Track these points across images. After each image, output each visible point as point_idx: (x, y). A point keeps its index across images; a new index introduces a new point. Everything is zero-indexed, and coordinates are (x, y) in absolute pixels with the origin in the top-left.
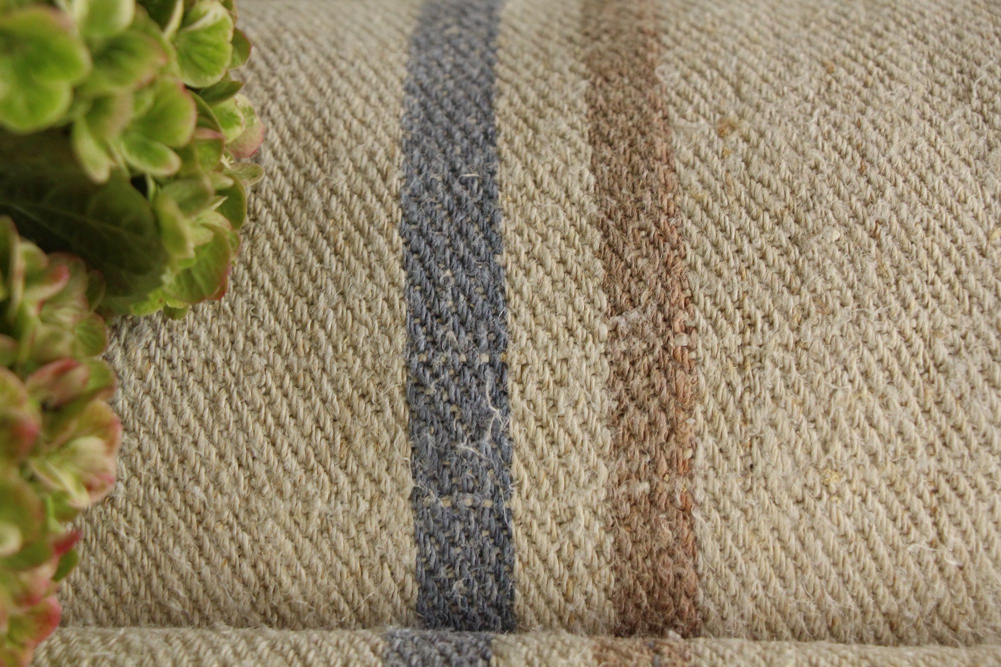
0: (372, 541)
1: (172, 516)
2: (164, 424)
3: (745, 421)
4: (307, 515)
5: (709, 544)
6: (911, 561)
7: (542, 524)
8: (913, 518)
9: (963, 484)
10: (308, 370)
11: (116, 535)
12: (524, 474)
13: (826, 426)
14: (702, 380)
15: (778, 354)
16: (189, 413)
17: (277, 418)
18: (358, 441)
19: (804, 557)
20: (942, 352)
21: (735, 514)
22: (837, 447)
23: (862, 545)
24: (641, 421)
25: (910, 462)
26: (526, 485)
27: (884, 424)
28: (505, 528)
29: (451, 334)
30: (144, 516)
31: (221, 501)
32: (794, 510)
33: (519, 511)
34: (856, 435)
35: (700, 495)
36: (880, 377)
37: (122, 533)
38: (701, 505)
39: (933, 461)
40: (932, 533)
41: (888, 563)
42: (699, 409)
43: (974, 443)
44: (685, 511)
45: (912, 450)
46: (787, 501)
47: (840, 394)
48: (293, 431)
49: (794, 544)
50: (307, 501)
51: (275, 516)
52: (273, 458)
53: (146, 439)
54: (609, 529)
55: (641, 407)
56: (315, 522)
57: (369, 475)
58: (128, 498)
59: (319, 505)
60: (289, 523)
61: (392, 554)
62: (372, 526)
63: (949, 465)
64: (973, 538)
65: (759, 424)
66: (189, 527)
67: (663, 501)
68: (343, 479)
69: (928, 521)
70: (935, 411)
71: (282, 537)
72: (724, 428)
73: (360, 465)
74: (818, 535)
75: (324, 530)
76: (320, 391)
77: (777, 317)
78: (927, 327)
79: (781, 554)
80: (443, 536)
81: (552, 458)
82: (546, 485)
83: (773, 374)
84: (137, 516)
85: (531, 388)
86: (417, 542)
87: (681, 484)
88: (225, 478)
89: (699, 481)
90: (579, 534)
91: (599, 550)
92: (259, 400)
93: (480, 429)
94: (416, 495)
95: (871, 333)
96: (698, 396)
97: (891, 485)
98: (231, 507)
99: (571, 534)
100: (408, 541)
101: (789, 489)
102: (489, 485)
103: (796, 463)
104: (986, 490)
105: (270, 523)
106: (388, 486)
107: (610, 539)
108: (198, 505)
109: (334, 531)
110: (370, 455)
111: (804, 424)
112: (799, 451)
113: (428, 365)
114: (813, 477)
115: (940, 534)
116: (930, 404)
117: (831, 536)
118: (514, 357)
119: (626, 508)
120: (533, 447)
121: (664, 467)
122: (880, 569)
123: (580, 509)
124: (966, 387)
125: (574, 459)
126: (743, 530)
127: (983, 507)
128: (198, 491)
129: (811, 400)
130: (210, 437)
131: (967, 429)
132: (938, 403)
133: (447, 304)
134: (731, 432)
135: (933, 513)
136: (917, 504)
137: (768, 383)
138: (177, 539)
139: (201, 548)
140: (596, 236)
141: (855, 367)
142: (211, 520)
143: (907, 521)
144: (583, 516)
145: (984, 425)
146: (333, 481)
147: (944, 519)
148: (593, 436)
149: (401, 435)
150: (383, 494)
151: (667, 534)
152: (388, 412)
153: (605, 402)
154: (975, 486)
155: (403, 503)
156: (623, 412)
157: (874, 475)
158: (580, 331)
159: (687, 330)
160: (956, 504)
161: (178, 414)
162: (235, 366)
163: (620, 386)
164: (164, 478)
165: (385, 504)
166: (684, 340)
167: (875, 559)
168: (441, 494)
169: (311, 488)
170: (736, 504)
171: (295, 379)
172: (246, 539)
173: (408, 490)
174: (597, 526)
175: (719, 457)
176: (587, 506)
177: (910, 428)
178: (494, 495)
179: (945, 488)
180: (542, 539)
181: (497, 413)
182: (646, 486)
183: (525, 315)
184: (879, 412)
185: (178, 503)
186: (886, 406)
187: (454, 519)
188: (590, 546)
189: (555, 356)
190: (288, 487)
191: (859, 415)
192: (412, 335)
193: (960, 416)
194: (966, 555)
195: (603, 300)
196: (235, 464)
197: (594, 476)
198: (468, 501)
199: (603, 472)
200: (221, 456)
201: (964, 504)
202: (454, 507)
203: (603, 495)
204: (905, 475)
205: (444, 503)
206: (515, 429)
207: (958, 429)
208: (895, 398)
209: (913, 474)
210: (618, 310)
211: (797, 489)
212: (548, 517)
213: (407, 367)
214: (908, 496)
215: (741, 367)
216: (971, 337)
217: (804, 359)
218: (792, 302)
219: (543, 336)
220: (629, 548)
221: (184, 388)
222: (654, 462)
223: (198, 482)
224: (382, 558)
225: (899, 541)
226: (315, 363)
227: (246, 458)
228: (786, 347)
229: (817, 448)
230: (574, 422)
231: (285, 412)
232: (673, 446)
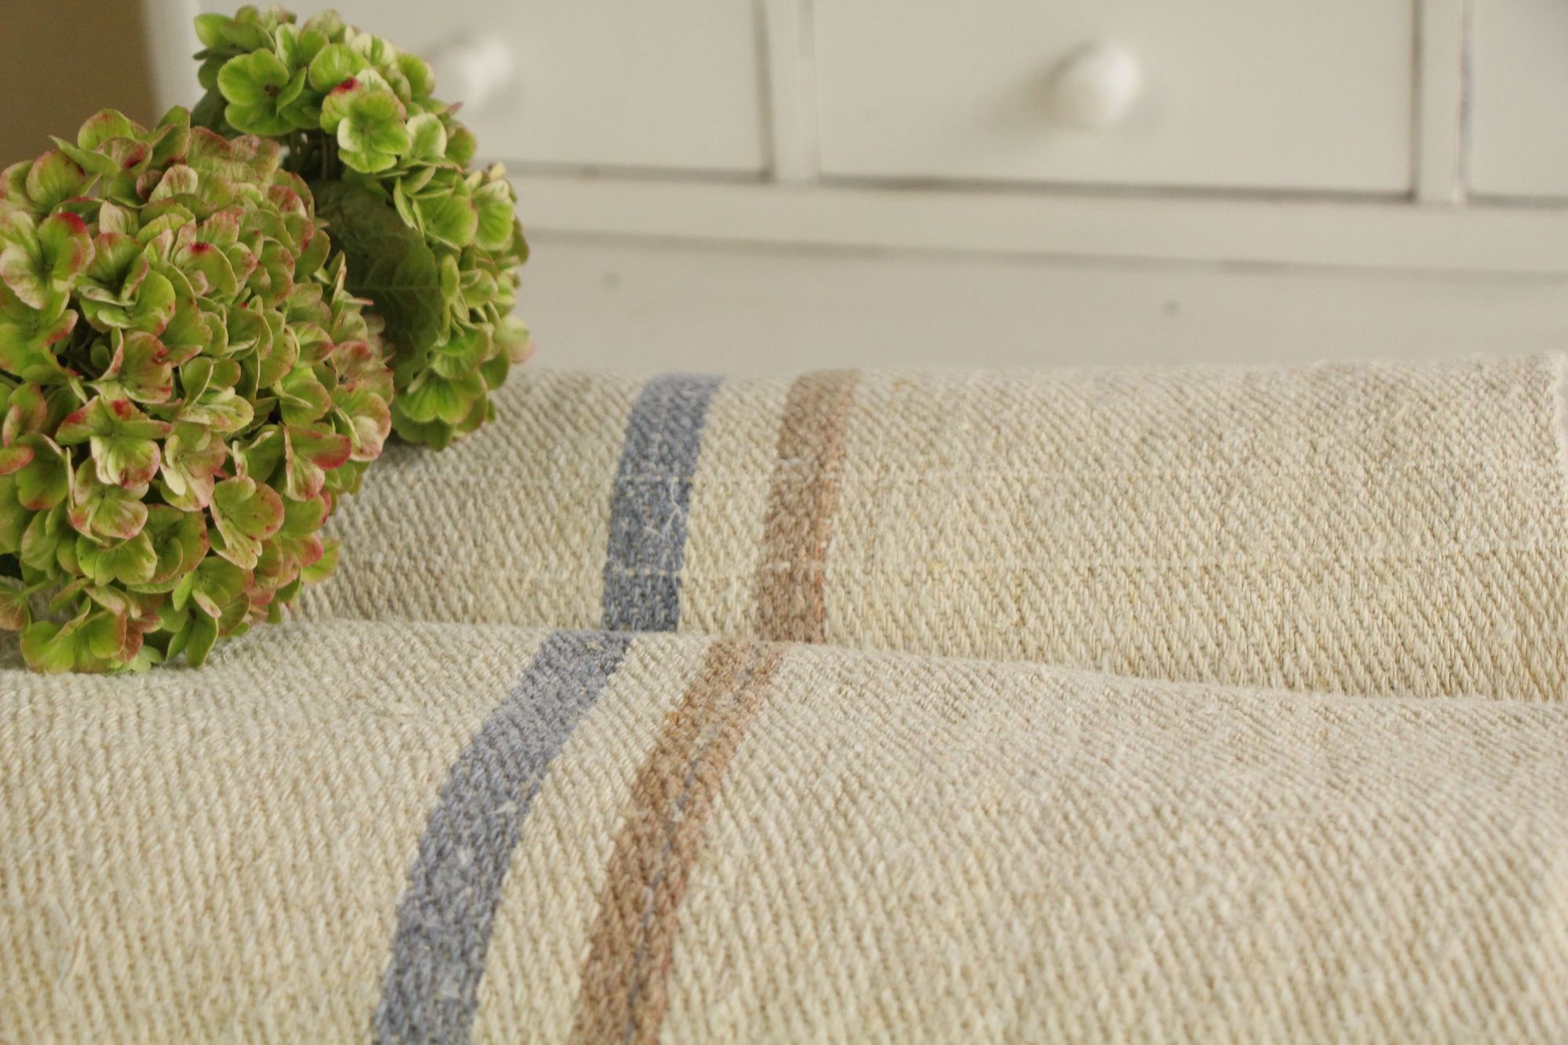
0: (568, 604)
1: (415, 579)
2: (422, 515)
3: (871, 525)
4: (520, 581)
5: (834, 612)
6: (999, 640)
7: (703, 591)
8: (1000, 604)
9: (1042, 579)
10: (539, 488)
11: (370, 594)
12: (694, 554)
13: (934, 532)
14: (842, 500)
15: (905, 487)
16: (441, 511)
17: (509, 518)
18: (569, 530)
19: (910, 630)
20: (1035, 492)
21: (856, 590)
22: (942, 546)
23: (958, 624)
24: (788, 521)
25: (999, 560)
26: (694, 561)
27: (981, 534)
28: (674, 593)
29: (652, 465)
30: (395, 580)
31: (456, 568)
32: (903, 590)
33: (685, 579)
34: (959, 539)
35: (829, 575)
36: (982, 505)
37: (375, 591)
38: (830, 583)
39: (1018, 562)
40: (1016, 617)
41: (979, 640)
42: (836, 517)
43: (1053, 551)
44: (817, 587)
45: (1002, 554)
46: (897, 582)
47: (948, 511)
48: (520, 525)
49: (901, 615)
50: (523, 571)
51: (495, 582)
52: (501, 541)
53: (405, 524)
54: (754, 597)
55: (791, 513)
56: (526, 585)
57: (574, 554)
58: (384, 566)
59: (531, 574)
60: (506, 588)
61: (583, 612)
62: (570, 590)
63: (1032, 565)
64: (1050, 623)
65: (882, 528)
66: (428, 589)
67: (799, 577)
68: (553, 557)
69: (1013, 607)
70: (1025, 530)
71: (498, 598)
72: (854, 530)
73: (568, 546)
74: (922, 611)
75: (532, 594)
76: (545, 500)
77: (907, 466)
78: (1026, 478)
79: (892, 626)
80: (624, 600)
81: (716, 542)
82: (709, 561)
83: (897, 498)
84: (389, 579)
85: (708, 498)
86: (604, 604)
87: (815, 565)
88: (462, 552)
89: (830, 565)
90: (731, 597)
91: (746, 614)
92: (498, 505)
93: (663, 521)
94: (608, 567)
95: (979, 477)
96: (836, 508)
97: (984, 579)
98: (463, 574)
99: (725, 600)
100: (596, 603)
101: (900, 574)
102: (664, 559)
103: (908, 555)
104: (1061, 585)
105: (491, 586)
106: (586, 560)
107: (755, 605)
108: (437, 571)
109: (540, 594)
110: (576, 539)
111: (917, 529)
112: (911, 547)
113: (631, 483)
114: (921, 567)
115: (1022, 618)
116: (1021, 523)
117: (932, 612)
118: (697, 479)
119: (770, 580)
120: (703, 534)
121: (803, 551)
122: (973, 645)
123: (733, 579)
124: (1050, 513)
125: (733, 544)
126: (861, 603)
127: (1058, 598)
128: (439, 560)
129: (925, 515)
130: (455, 526)
131: (1049, 541)
132: (1027, 524)
133: (654, 450)
134: (860, 532)
135: (1017, 600)
136: (1004, 593)
137: (893, 502)
138: (417, 596)
139: (434, 606)
140: (779, 424)
141: (963, 497)
142: (445, 582)
143: (995, 606)
144: (736, 585)
145: (1062, 539)
146: (545, 557)
147: (1026, 606)
148: (750, 530)
149: (602, 526)
150: (581, 567)
151: (800, 603)
152: (595, 511)
153: (762, 508)
154: (1051, 581)
155: (596, 574)
156: (774, 515)
157: (970, 568)
158: (751, 467)
159: (835, 470)
160: (1035, 595)
161: (433, 510)
162: (483, 485)
163: (777, 499)
164: (415, 551)
165: (582, 574)
166: (832, 475)
167: (969, 636)
168: (627, 565)
169: (527, 560)
170: (857, 582)
171: (528, 494)
172: (470, 599)
173: (602, 564)
174: (746, 594)
175: (847, 549)
176: (739, 578)
177: (1003, 539)
178: (669, 566)
179: (1028, 582)
180: (702, 604)
181: (678, 510)
182: (787, 565)
183: (712, 457)
184: (978, 527)
185: (422, 569)
186: (985, 521)
187: (634, 585)
188: (739, 609)
189: (729, 481)
190: (509, 560)
191: (962, 526)
192: (623, 464)
193: (1043, 532)
194: (1044, 638)
195: (775, 453)
196: (471, 544)
197: (747, 555)
198: (647, 571)
199: (755, 554)
200: (462, 538)
201: (1043, 596)
202: (636, 576)
203: (753, 569)
204: (995, 570)
205: (630, 573)
206: (691, 524)
207: (1041, 541)
208: (992, 516)
209: (1001, 570)
210: (784, 457)
211: (907, 575)
212: (708, 586)
213: (615, 484)
214: (997, 585)
215: (873, 495)
216: (1060, 486)
217: (924, 489)
218: (921, 459)
219: (722, 469)
220: (769, 611)
221: (441, 495)
222: (795, 550)
223: (440, 553)
224: (575, 617)
225: (988, 620)
226: (545, 484)
227: (480, 539)
228: (911, 483)
229: (925, 546)
230: (736, 519)
231: (515, 513)
232: (812, 538)
